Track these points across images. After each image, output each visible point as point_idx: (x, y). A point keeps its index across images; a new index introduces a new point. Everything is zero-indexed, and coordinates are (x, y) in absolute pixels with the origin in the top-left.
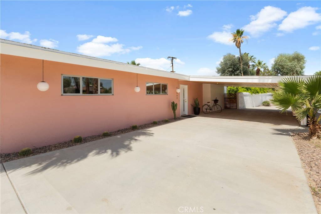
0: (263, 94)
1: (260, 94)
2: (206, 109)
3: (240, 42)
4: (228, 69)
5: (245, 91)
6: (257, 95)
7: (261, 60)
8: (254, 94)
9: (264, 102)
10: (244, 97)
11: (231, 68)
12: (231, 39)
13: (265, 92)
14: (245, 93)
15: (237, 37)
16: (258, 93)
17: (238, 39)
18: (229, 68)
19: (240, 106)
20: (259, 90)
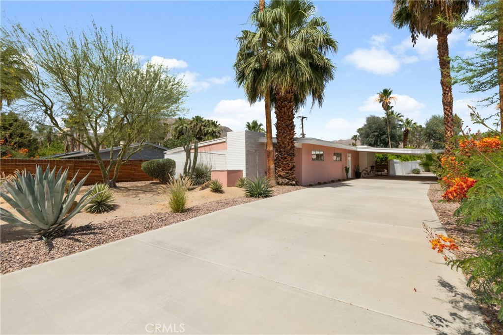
0: (413, 161)
1: (410, 161)
2: (365, 174)
3: (387, 103)
4: (373, 133)
5: (395, 158)
6: (407, 162)
7: (410, 119)
8: (404, 162)
9: (414, 170)
10: (395, 164)
11: (377, 132)
12: (377, 99)
13: (415, 160)
14: (395, 160)
15: (384, 98)
16: (408, 160)
17: (385, 99)
18: (375, 132)
19: (391, 173)
20: (408, 158)
